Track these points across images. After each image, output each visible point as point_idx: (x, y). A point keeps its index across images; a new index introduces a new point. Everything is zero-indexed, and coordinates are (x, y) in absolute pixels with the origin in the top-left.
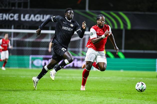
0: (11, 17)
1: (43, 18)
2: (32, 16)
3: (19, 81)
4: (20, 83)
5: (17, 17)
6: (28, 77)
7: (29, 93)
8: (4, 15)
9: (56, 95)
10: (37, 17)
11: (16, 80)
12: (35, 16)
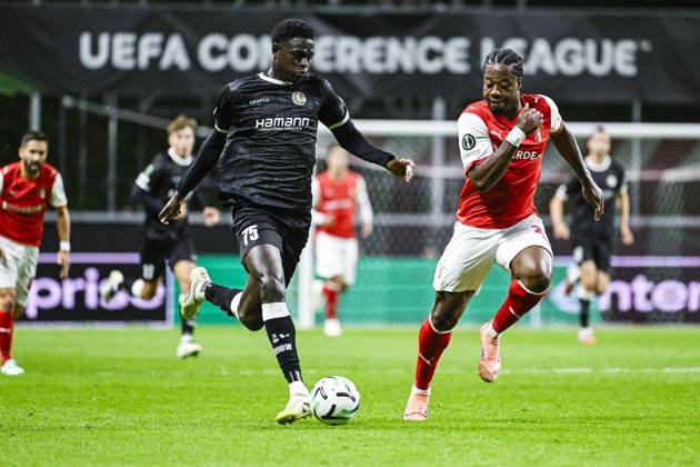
0: (432, 55)
1: (599, 58)
2: (541, 47)
3: (477, 396)
4: (484, 406)
5: (462, 55)
6: (526, 371)
7: (533, 457)
8: (393, 46)
9: (675, 463)
10: (569, 55)
11: (461, 390)
12: (553, 47)
